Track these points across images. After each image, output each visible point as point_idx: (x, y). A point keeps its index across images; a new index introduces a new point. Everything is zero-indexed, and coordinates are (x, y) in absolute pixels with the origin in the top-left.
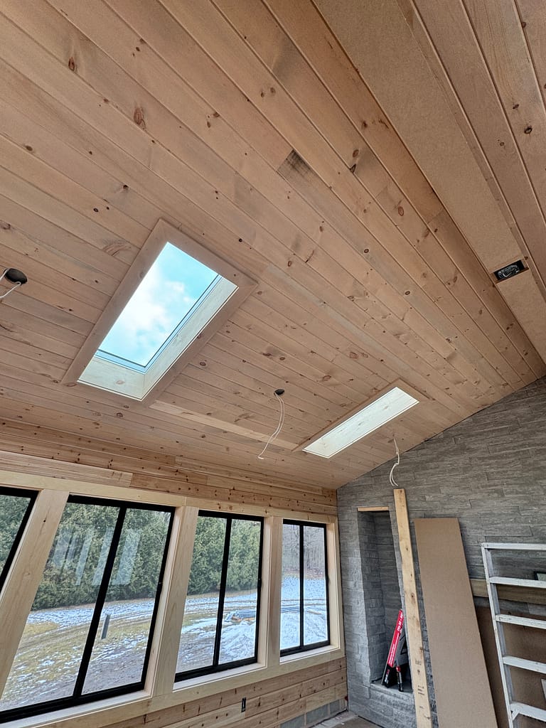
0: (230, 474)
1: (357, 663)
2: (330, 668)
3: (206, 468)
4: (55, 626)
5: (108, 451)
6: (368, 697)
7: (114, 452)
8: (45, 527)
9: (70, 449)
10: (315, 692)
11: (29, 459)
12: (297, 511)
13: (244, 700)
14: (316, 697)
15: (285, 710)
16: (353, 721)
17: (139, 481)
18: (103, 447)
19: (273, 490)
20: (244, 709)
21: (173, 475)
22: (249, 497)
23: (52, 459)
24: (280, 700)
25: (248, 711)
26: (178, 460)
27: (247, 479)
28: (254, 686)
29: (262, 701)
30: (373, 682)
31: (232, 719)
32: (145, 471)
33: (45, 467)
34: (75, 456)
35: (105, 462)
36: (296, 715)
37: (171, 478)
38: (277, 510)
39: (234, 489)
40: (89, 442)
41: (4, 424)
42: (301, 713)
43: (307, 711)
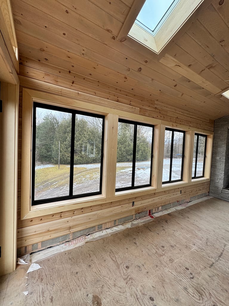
0: (176, 110)
1: (216, 183)
2: (205, 184)
3: (167, 107)
4: (86, 168)
5: (128, 96)
6: (220, 192)
7: (131, 97)
8: (114, 130)
9: (114, 94)
10: (200, 190)
11: (99, 99)
12: (199, 128)
13: (181, 191)
14: (200, 191)
15: (192, 194)
16: (213, 198)
17: (142, 112)
18: (126, 94)
19: (192, 119)
20: (181, 193)
21: (154, 110)
22: (183, 122)
23: (108, 99)
24: (191, 191)
25: (182, 194)
26: (156, 102)
27: (182, 113)
28: (184, 187)
29: (186, 191)
30: (223, 189)
31: (178, 195)
32: (144, 107)
33: (106, 103)
34: (116, 98)
35: (128, 102)
36: (195, 196)
37: (154, 111)
38: (192, 128)
39: (177, 118)
40: (120, 91)
41: (84, 79)
42: (196, 195)
43: (198, 195)
